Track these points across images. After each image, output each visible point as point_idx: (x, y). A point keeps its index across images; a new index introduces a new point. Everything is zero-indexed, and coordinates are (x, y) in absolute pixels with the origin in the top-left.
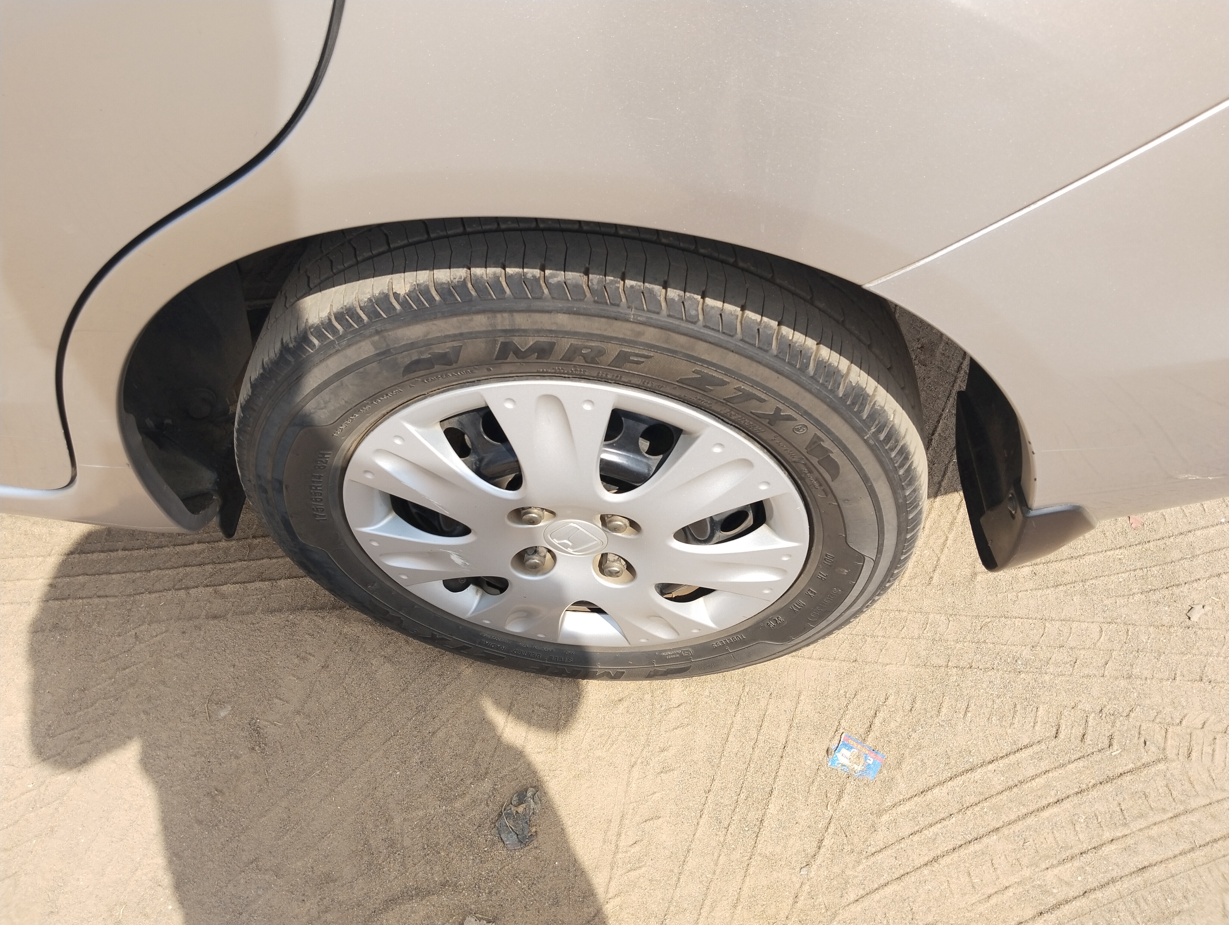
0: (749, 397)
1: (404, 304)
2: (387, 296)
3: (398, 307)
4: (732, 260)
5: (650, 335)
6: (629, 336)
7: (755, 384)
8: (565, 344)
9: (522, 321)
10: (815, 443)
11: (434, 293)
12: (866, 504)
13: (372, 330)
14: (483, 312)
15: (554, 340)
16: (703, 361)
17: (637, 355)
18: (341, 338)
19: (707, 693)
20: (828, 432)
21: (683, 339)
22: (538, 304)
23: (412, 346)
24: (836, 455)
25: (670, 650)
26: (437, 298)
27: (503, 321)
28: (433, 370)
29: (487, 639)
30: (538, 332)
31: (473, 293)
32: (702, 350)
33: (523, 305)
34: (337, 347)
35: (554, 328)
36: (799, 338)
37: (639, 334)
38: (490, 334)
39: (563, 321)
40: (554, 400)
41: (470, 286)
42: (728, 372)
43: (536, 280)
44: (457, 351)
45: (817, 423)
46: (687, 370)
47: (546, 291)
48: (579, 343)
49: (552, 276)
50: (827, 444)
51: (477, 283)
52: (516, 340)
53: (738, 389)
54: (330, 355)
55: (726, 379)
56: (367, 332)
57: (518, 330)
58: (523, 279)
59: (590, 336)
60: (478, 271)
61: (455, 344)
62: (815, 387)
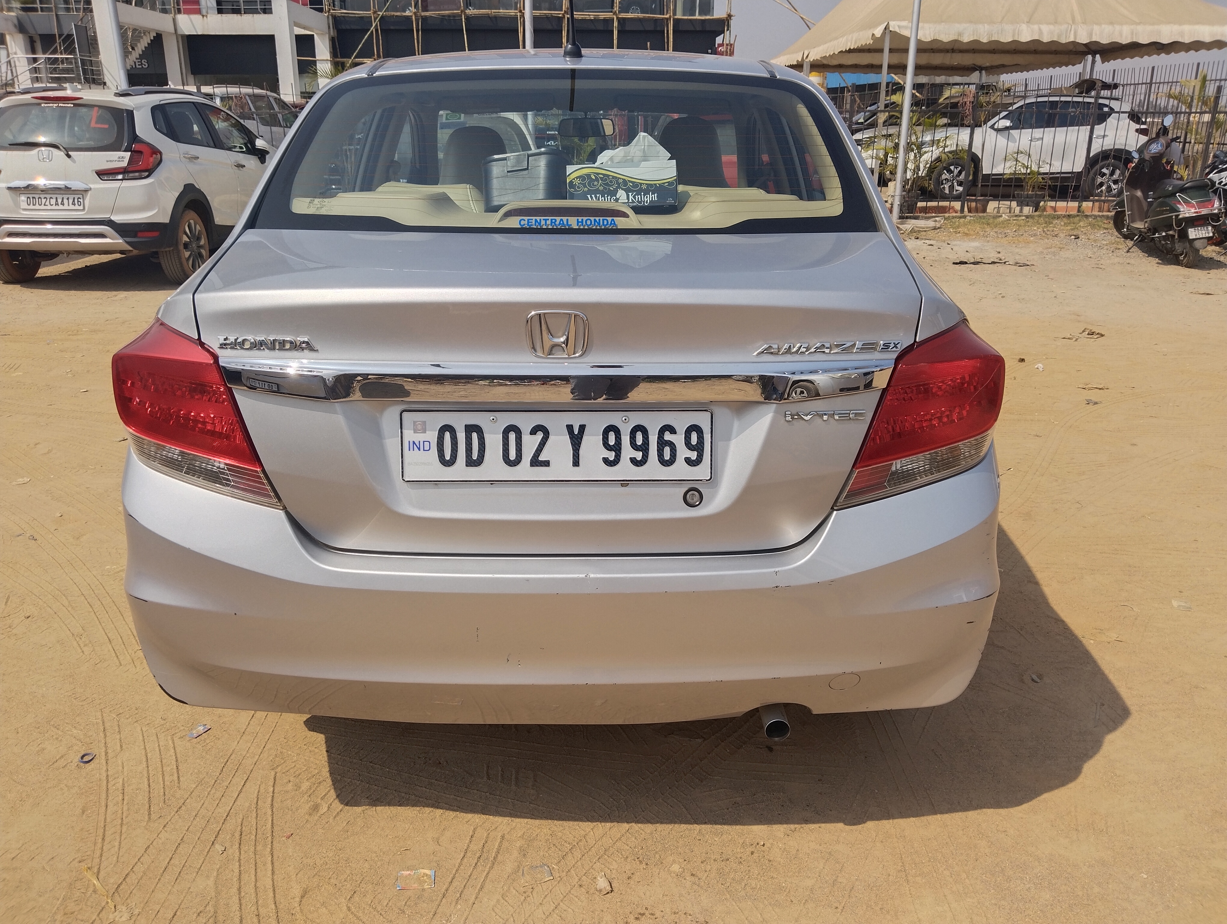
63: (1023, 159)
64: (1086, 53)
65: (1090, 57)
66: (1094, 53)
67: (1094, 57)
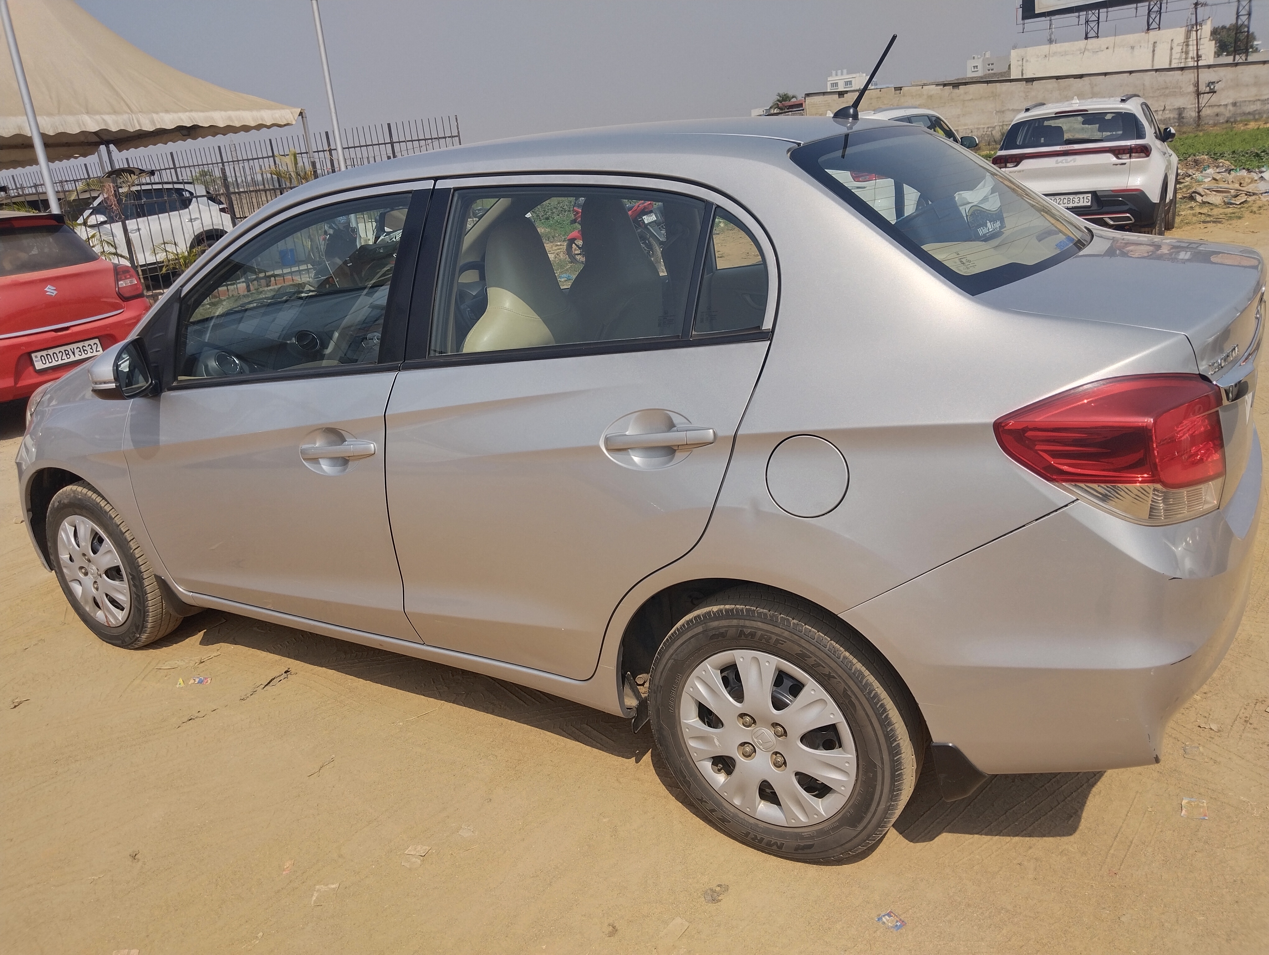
0: (820, 665)
1: (714, 614)
2: (710, 612)
3: (712, 615)
4: (821, 619)
5: (786, 634)
6: (779, 633)
7: (820, 659)
8: (759, 633)
9: (747, 623)
10: (845, 690)
11: (724, 612)
12: (870, 728)
13: (703, 622)
14: (736, 619)
15: (756, 631)
16: (803, 647)
17: (781, 641)
18: (694, 625)
19: (827, 877)
20: (849, 687)
21: (796, 637)
22: (753, 618)
23: (714, 629)
24: (853, 699)
25: (806, 832)
26: (724, 613)
27: (742, 622)
28: (719, 639)
29: (726, 808)
30: (752, 628)
31: (735, 613)
32: (803, 642)
33: (748, 618)
34: (692, 628)
35: (757, 627)
36: (851, 657)
37: (783, 633)
38: (737, 627)
39: (760, 625)
40: (756, 659)
41: (734, 610)
42: (811, 652)
43: (754, 610)
44: (727, 631)
45: (846, 684)
46: (797, 649)
47: (756, 614)
48: (764, 633)
49: (759, 610)
50: (849, 693)
51: (737, 609)
52: (745, 630)
53: (815, 660)
54: (689, 631)
55: (811, 656)
56: (701, 623)
57: (746, 626)
58: (750, 610)
59: (767, 631)
60: (738, 606)
61: (726, 629)
62: (843, 666)
63: (170, 248)
64: (97, 144)
65: (103, 148)
66: (107, 143)
67: (108, 148)
